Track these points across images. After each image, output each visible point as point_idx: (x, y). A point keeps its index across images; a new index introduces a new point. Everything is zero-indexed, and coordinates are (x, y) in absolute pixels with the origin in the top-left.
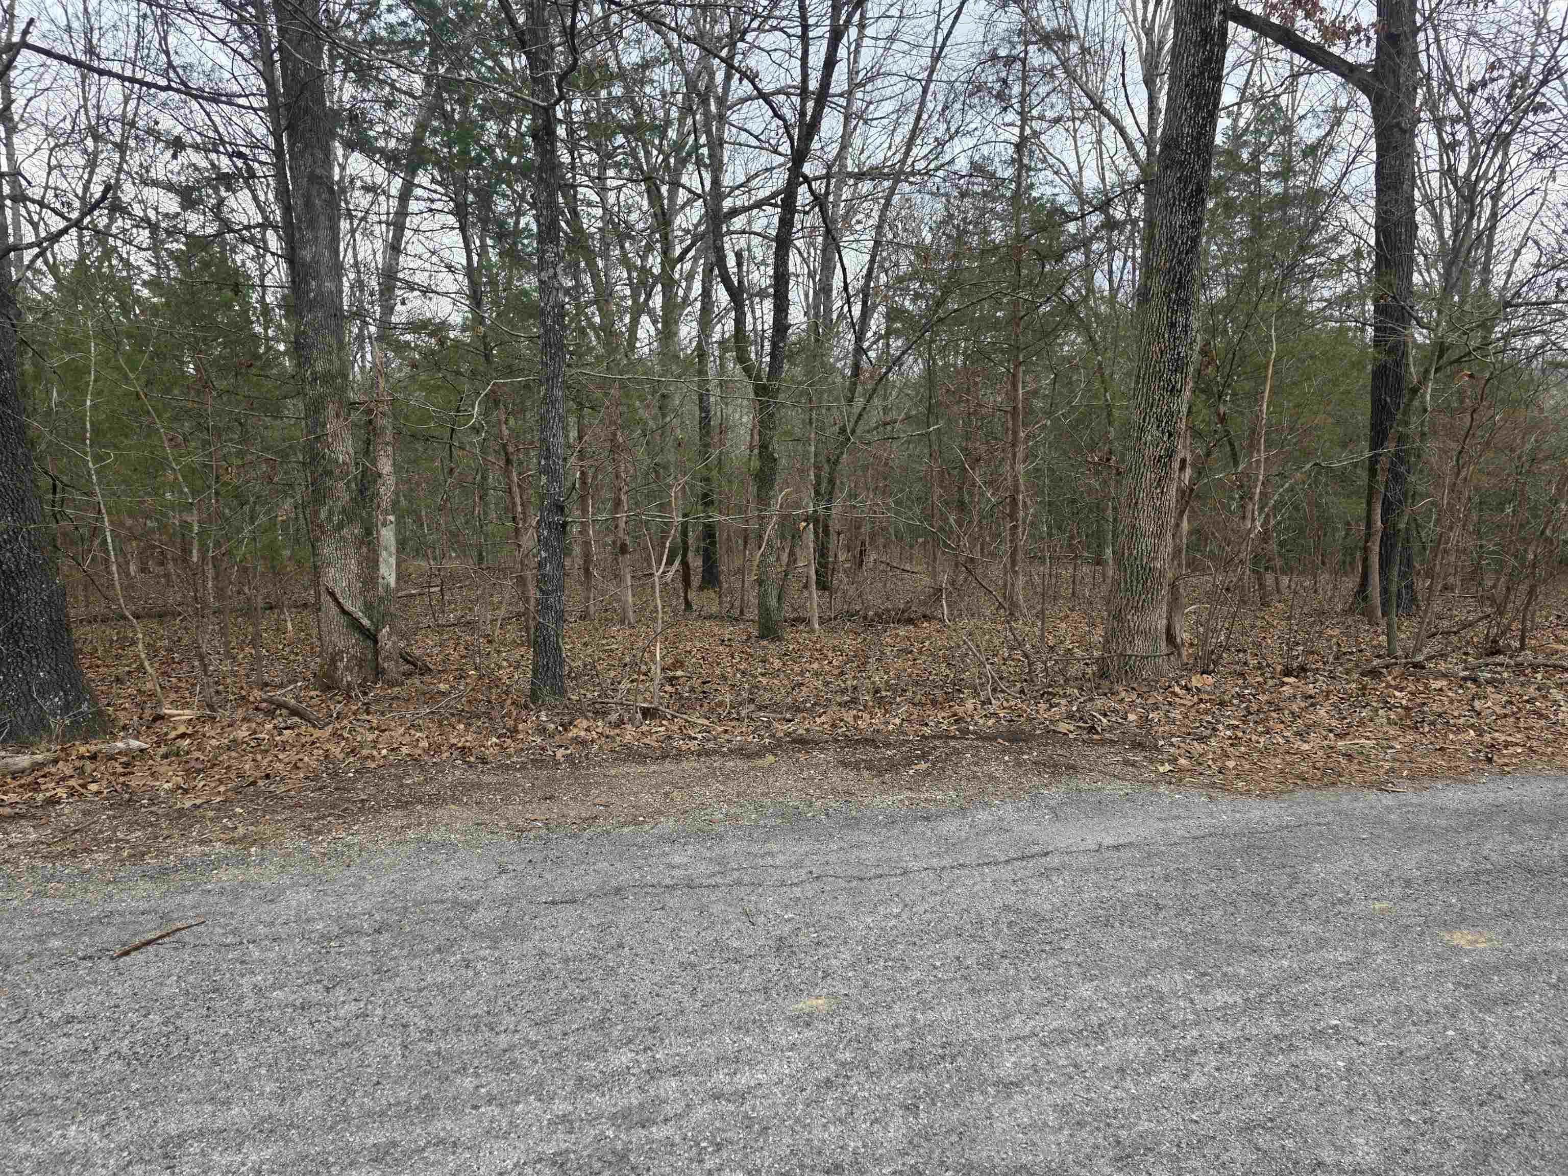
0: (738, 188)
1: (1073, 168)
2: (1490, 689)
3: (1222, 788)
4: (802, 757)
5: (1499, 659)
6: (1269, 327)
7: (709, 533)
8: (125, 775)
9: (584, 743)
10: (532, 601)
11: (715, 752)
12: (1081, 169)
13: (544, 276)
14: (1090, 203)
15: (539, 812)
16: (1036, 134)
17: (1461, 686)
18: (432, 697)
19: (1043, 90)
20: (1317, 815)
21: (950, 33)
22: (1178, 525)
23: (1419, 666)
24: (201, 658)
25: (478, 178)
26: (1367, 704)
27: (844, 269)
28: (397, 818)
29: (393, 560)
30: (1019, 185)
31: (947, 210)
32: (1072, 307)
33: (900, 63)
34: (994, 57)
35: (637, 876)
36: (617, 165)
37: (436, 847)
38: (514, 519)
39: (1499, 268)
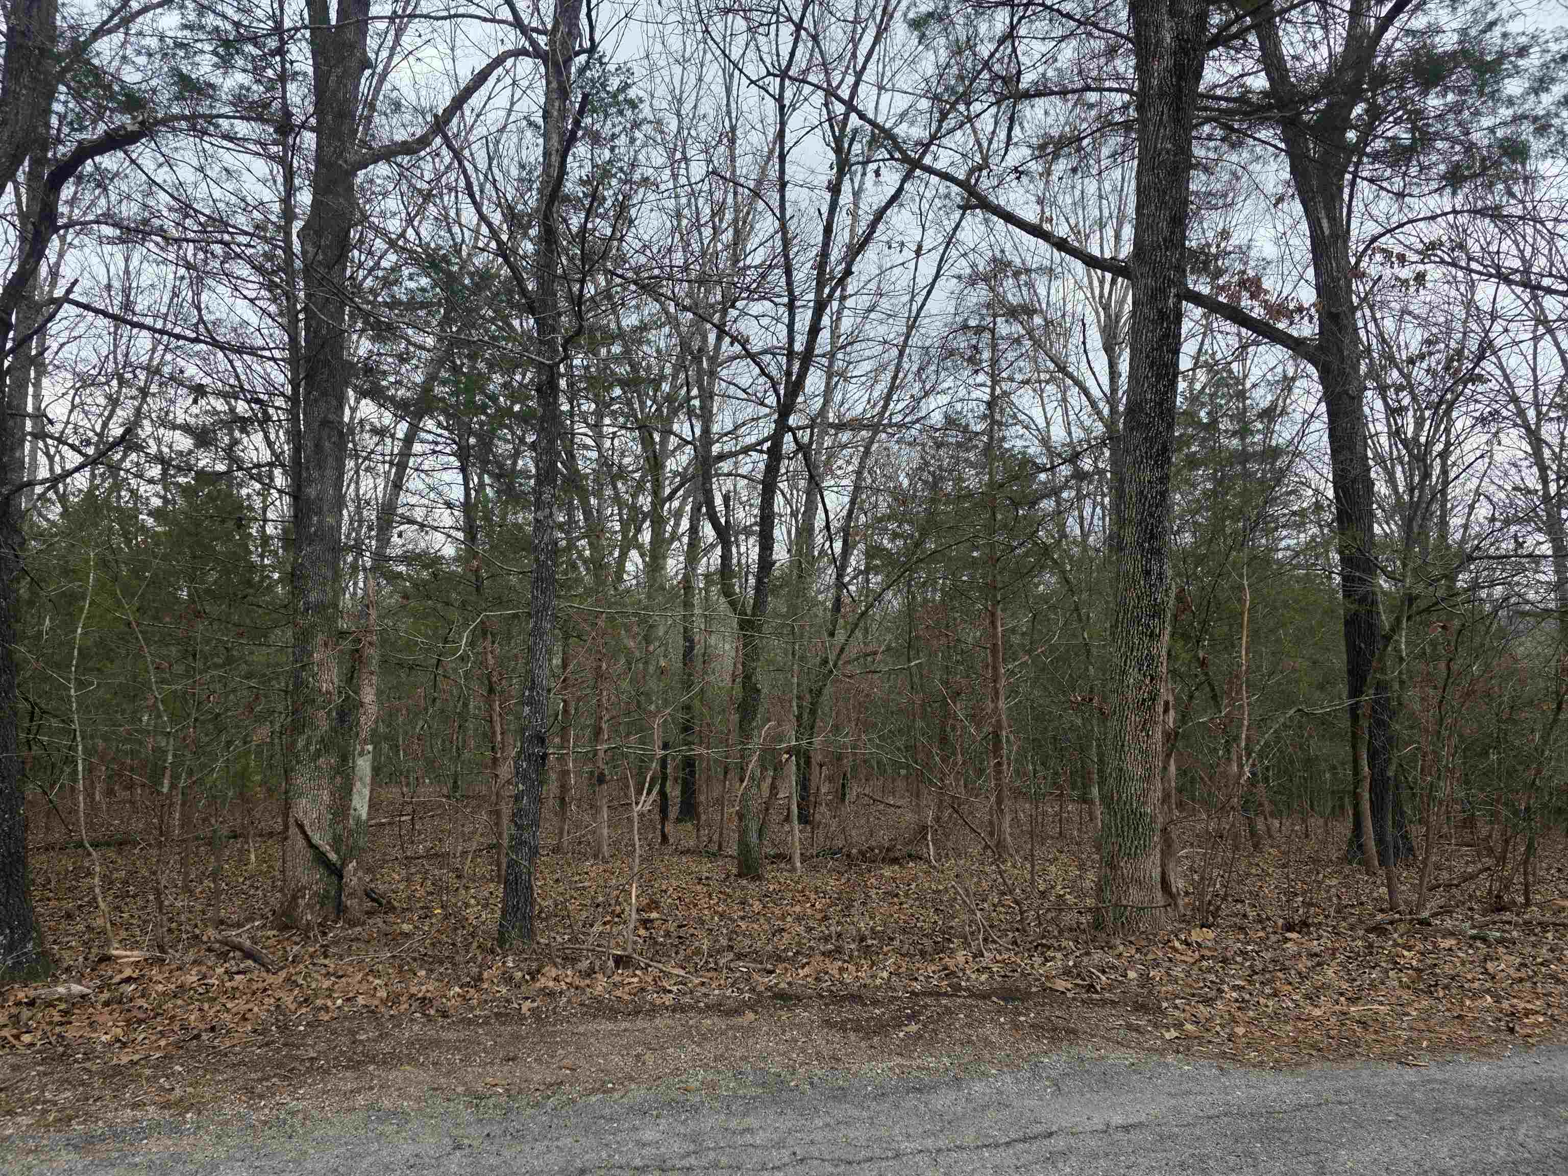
0: (726, 435)
1: (1041, 423)
2: (1501, 950)
3: (1233, 1058)
4: (784, 1015)
5: (1507, 916)
6: (1241, 576)
7: (689, 763)
8: (62, 1024)
9: (551, 994)
10: (505, 836)
11: (692, 1007)
12: (1048, 424)
13: (540, 515)
14: (1059, 455)
15: (499, 1074)
16: (1005, 394)
17: (1471, 946)
18: (393, 938)
19: (1011, 355)
20: (1337, 1092)
21: (923, 305)
22: (1165, 768)
23: (1425, 923)
24: (158, 893)
25: (482, 424)
26: (1377, 965)
27: (826, 511)
28: (347, 1081)
29: (366, 792)
30: (991, 438)
31: (922, 458)
32: (1046, 551)
33: (876, 329)
34: (965, 327)
35: (604, 1155)
36: (613, 413)
37: (386, 1116)
38: (493, 748)
39: (1455, 521)
